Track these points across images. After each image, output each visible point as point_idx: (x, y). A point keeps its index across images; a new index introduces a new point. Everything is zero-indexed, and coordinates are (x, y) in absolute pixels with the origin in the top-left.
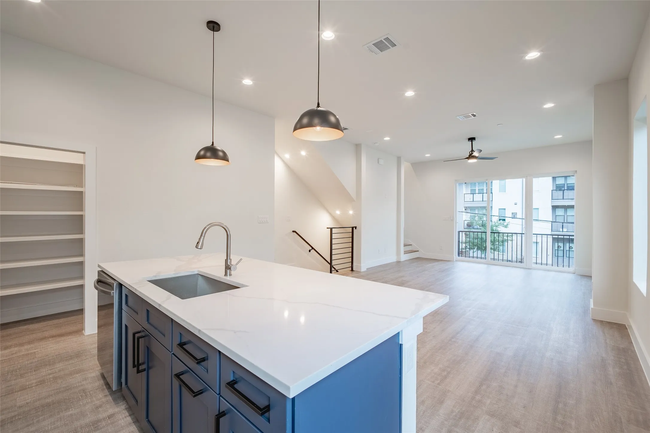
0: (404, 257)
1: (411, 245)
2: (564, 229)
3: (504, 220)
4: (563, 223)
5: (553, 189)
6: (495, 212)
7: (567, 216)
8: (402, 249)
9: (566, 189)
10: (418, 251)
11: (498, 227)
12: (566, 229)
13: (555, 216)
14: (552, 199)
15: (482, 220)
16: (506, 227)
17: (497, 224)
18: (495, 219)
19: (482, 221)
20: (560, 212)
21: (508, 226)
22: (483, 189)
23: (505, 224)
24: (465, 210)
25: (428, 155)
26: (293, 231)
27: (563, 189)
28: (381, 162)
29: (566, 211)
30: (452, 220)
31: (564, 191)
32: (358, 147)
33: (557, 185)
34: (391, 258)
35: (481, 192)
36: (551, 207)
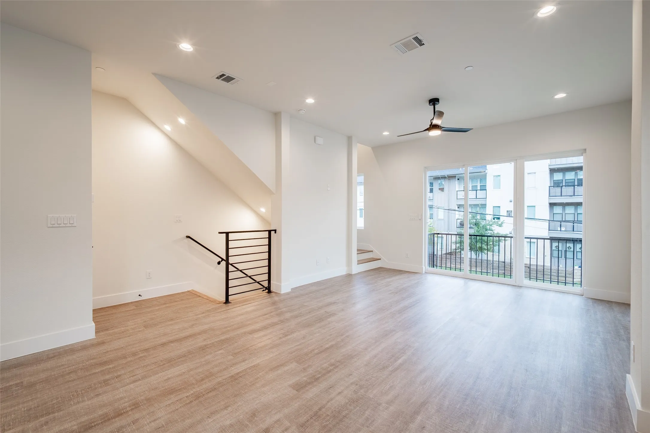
0: (356, 269)
1: (372, 251)
2: (562, 228)
3: (499, 218)
4: (561, 223)
5: (550, 185)
6: (489, 210)
7: (565, 214)
8: (355, 257)
9: (564, 185)
10: (380, 259)
11: (492, 225)
12: (564, 228)
13: (553, 214)
14: (549, 196)
15: (476, 218)
16: (500, 226)
17: (491, 223)
18: (489, 218)
19: (475, 220)
20: (558, 210)
21: (503, 225)
22: (477, 185)
23: (500, 223)
24: (458, 208)
25: (386, 133)
26: (188, 237)
27: (561, 185)
28: (320, 141)
29: (564, 209)
30: (421, 220)
31: (562, 188)
32: (276, 116)
33: (555, 181)
34: (340, 271)
35: (475, 189)
36: (548, 205)
